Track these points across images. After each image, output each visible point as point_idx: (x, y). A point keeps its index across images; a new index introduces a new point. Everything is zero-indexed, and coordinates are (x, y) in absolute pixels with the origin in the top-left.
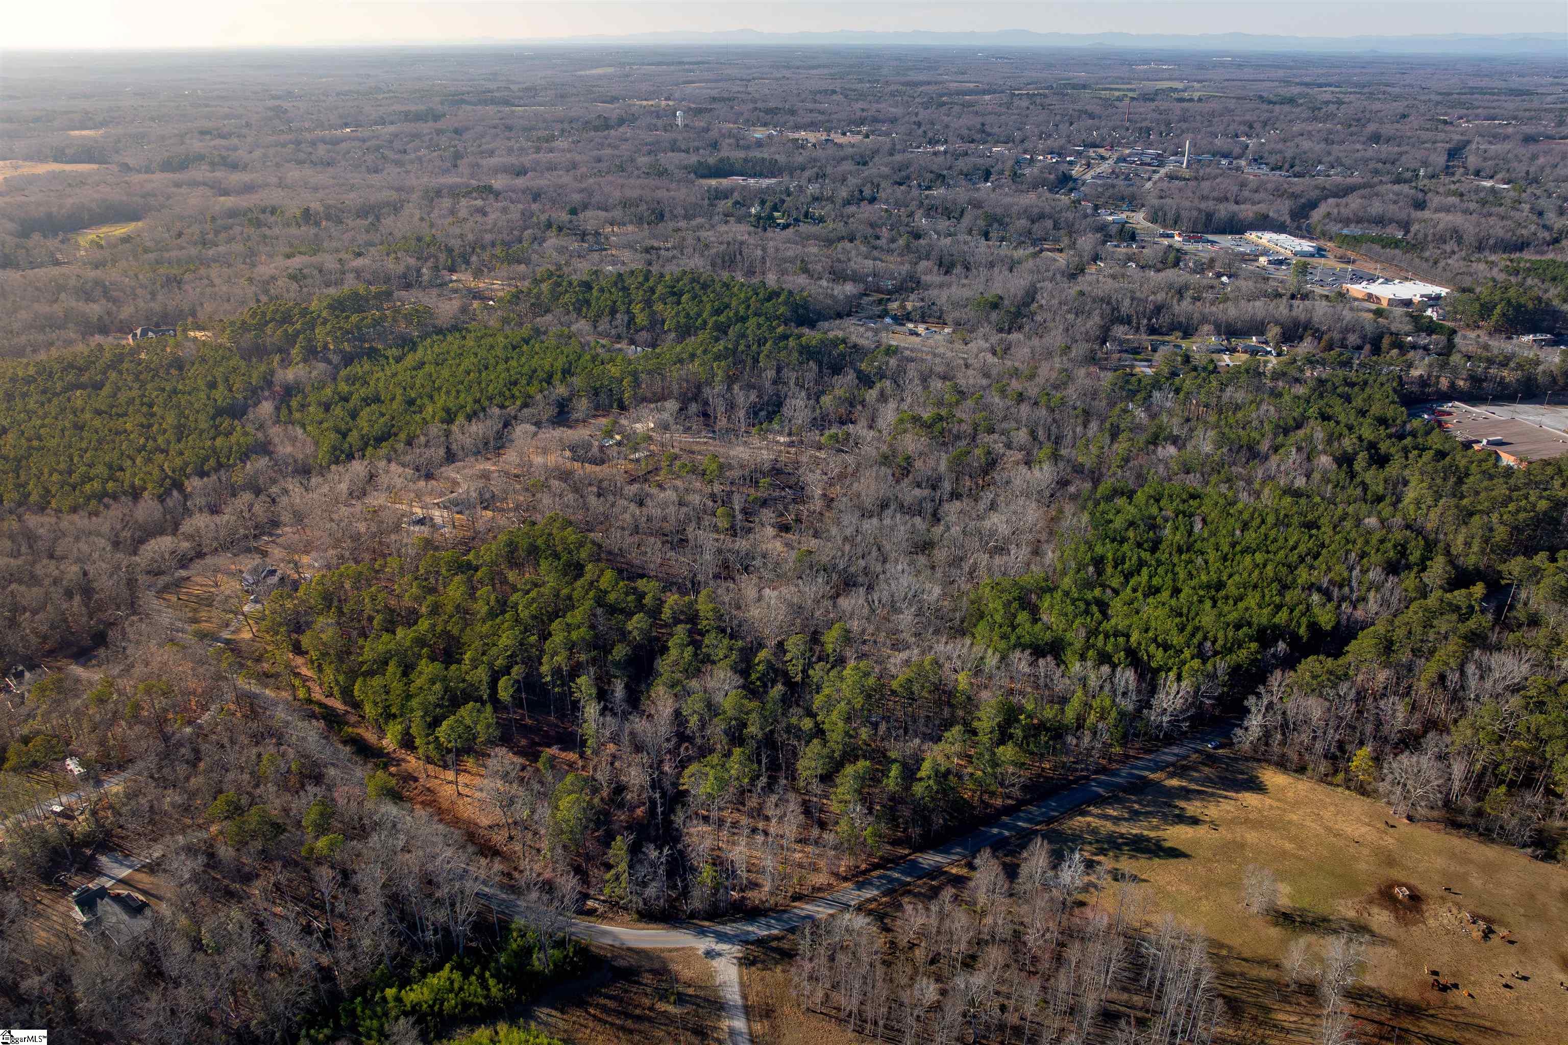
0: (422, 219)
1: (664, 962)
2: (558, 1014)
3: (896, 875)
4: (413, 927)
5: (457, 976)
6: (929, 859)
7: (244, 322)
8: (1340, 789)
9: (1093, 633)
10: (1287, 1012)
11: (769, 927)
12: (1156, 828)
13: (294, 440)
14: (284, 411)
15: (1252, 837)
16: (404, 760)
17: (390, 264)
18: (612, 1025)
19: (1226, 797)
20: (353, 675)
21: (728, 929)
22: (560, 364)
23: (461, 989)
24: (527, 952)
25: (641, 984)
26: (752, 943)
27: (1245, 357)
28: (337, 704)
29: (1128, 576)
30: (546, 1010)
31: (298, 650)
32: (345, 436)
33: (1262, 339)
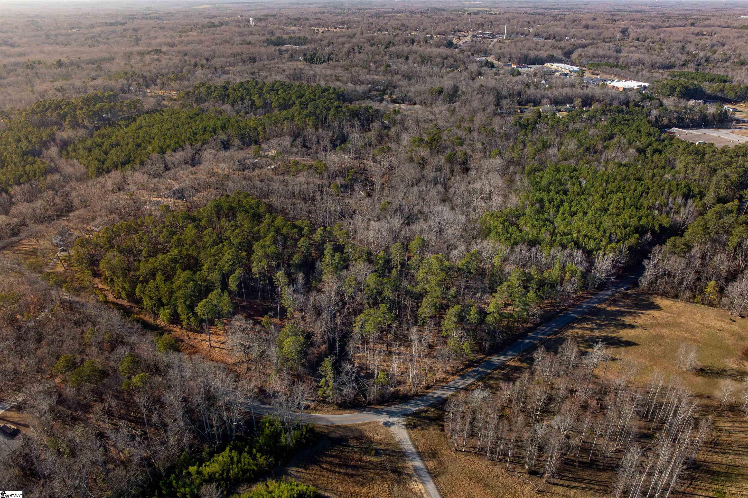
0: (125, 64)
1: (361, 432)
2: (303, 470)
3: (481, 369)
4: (201, 427)
5: (234, 454)
6: (497, 359)
7: (33, 110)
8: (698, 305)
9: (553, 234)
10: (724, 421)
11: (418, 405)
12: (613, 332)
13: (73, 166)
14: (64, 153)
15: (665, 332)
16: (172, 331)
17: (112, 83)
18: (339, 473)
19: (642, 313)
20: (134, 283)
21: (393, 408)
22: (219, 123)
23: (239, 461)
24: (276, 435)
25: (350, 446)
26: (411, 415)
27: (566, 113)
28: (125, 303)
29: (558, 207)
30: (295, 469)
31: (96, 275)
32: (103, 163)
33: (572, 105)
